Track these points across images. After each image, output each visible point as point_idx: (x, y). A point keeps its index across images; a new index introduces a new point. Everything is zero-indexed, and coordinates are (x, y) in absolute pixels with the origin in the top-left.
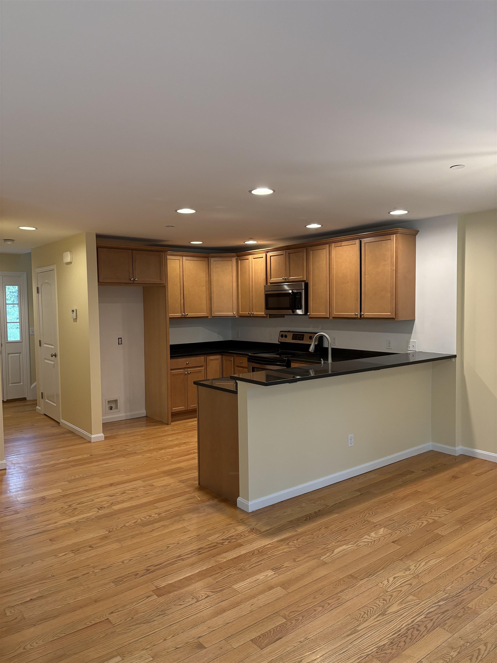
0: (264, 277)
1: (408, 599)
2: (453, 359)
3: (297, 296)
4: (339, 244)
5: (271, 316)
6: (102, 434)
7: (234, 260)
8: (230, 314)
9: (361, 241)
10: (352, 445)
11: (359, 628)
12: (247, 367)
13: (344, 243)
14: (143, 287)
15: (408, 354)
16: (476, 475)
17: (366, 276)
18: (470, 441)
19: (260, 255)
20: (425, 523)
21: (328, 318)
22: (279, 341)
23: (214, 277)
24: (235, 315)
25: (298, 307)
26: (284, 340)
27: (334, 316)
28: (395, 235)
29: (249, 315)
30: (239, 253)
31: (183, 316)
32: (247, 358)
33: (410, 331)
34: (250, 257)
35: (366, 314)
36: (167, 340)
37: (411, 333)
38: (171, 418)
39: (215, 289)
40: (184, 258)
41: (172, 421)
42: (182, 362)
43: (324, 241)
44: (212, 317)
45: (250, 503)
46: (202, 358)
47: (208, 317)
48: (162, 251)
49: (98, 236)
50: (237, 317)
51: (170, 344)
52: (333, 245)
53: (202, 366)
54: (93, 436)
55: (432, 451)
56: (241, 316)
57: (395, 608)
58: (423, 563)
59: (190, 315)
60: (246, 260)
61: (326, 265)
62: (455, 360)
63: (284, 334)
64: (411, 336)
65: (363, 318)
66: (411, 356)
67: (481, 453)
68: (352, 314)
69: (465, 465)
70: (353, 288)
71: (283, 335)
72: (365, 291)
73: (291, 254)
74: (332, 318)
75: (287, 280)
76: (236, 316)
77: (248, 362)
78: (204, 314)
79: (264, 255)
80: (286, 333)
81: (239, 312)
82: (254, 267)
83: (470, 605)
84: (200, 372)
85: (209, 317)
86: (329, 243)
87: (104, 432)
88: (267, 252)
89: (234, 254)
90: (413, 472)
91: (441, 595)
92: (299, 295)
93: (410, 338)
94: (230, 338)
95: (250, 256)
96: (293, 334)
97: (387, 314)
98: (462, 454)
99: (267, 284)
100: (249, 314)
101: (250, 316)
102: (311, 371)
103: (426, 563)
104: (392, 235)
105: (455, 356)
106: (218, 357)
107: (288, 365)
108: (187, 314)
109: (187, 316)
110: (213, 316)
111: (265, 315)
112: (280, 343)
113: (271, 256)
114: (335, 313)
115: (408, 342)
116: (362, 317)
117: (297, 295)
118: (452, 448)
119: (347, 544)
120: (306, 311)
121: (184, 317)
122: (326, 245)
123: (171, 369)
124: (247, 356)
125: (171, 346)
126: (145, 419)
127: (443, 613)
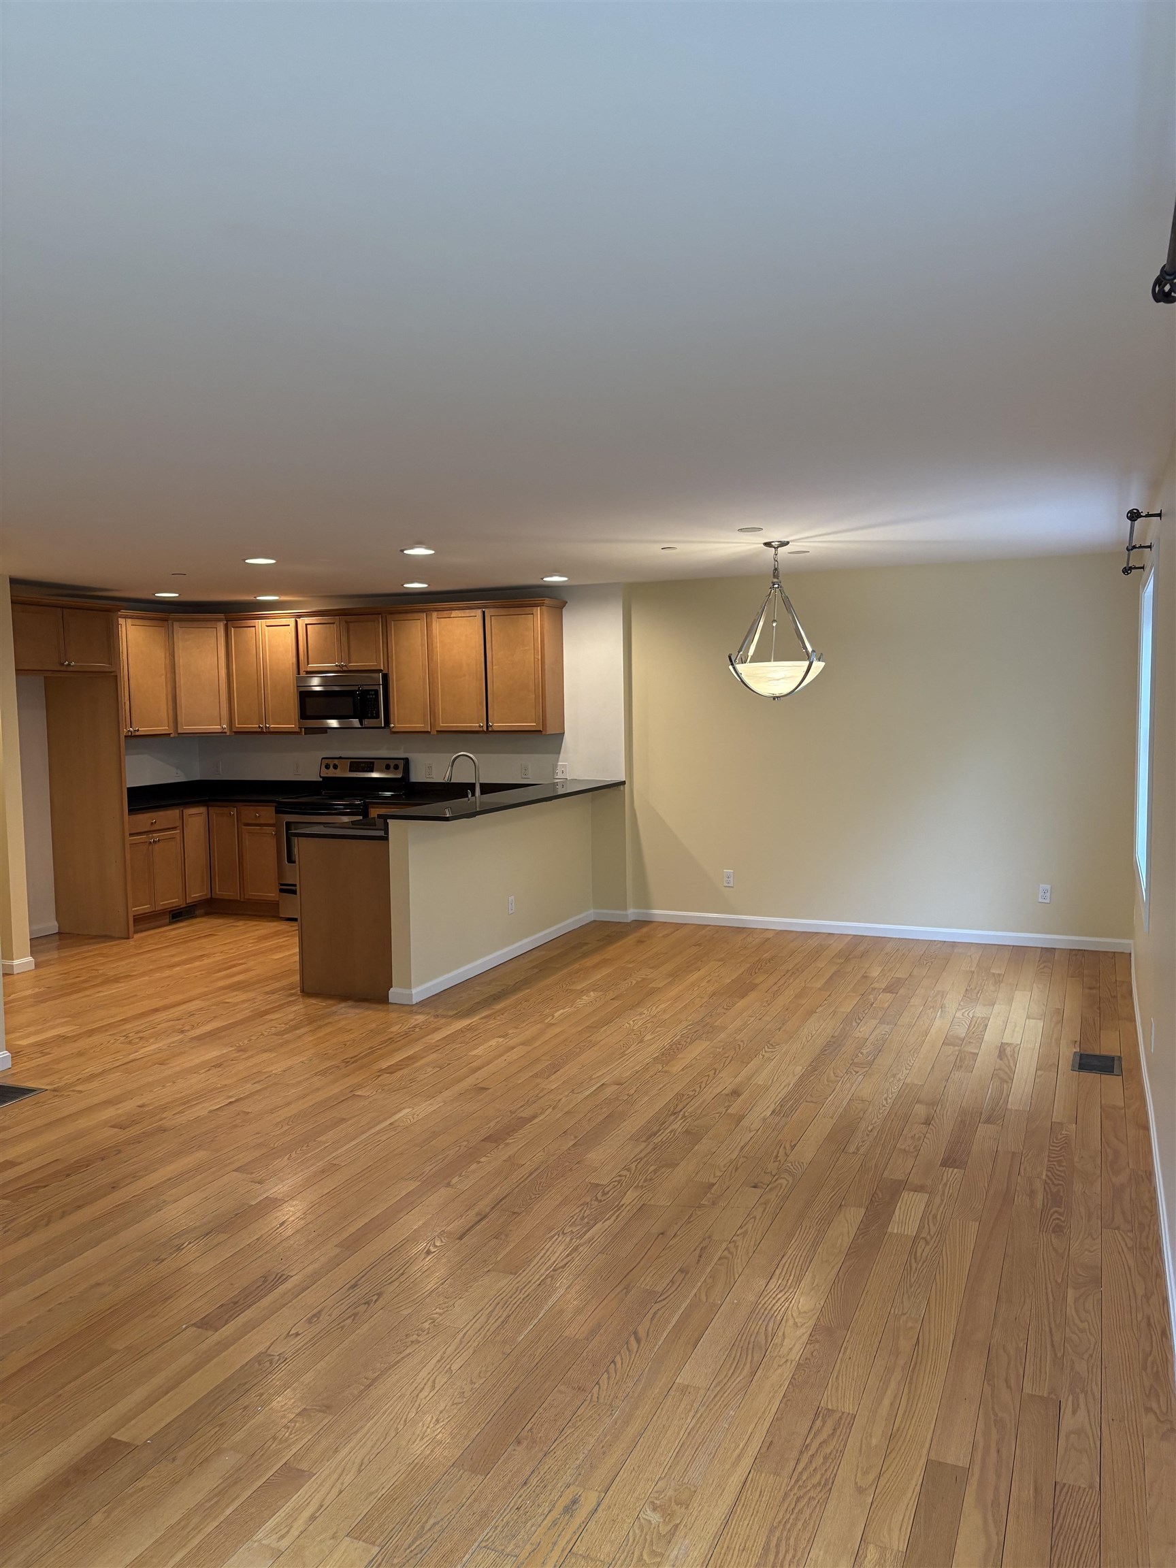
0: (294, 660)
1: (656, 1030)
2: (622, 787)
3: (368, 697)
4: (445, 614)
5: (310, 731)
6: (31, 959)
7: (221, 627)
8: (216, 728)
9: (484, 612)
10: (513, 911)
11: (626, 1053)
12: (274, 824)
13: (454, 613)
14: (44, 677)
15: (555, 784)
16: (663, 936)
17: (494, 667)
18: (644, 901)
19: (284, 621)
20: (634, 982)
21: (428, 732)
22: (322, 775)
23: (181, 659)
24: (224, 731)
25: (372, 713)
26: (332, 773)
27: (439, 730)
28: (539, 608)
29: (260, 730)
30: (234, 615)
31: (130, 734)
32: (273, 809)
33: (557, 750)
34: (259, 623)
35: (497, 725)
36: (121, 780)
37: (559, 753)
38: (134, 926)
39: (182, 680)
40: (129, 621)
41: (136, 932)
42: (145, 819)
43: (421, 606)
44: (177, 735)
45: (414, 991)
46: (174, 813)
47: (170, 734)
48: (108, 611)
49: (14, 582)
50: (228, 734)
51: (128, 786)
52: (435, 614)
53: (175, 828)
54: (16, 962)
55: (595, 921)
56: (236, 733)
57: (648, 1037)
58: (654, 1008)
59: (143, 730)
60: (249, 628)
61: (422, 645)
62: (624, 788)
63: (331, 763)
64: (559, 757)
65: (490, 731)
66: (559, 787)
67: (660, 914)
68: (475, 726)
69: (645, 930)
70: (473, 686)
71: (327, 763)
72: (493, 691)
73: (350, 624)
74: (436, 733)
75: (345, 668)
76: (226, 733)
77: (276, 813)
78: (163, 729)
79: (292, 621)
80: (336, 762)
81: (233, 726)
82: (269, 641)
83: (716, 1024)
84: (172, 838)
85: (172, 736)
86: (427, 611)
87: (32, 954)
88: (299, 616)
89: (222, 616)
90: (589, 943)
91: (685, 1024)
92: (372, 695)
93: (558, 761)
94: (197, 776)
95: (260, 621)
96: (351, 762)
97: (531, 725)
98: (634, 919)
99: (299, 674)
100: (259, 727)
101: (262, 733)
102: (447, 811)
103: (657, 1008)
104: (536, 608)
105: (623, 783)
106: (202, 809)
107: (365, 814)
108: (138, 730)
109: (137, 733)
110: (179, 732)
111: (298, 730)
112: (321, 779)
113: (306, 625)
114: (442, 725)
115: (555, 766)
116: (490, 729)
117: (370, 695)
118: (624, 913)
119: (564, 1008)
120: (387, 722)
121: (131, 736)
122: (421, 614)
123: (130, 834)
124: (275, 804)
125: (130, 790)
126: (57, 937)
127: (695, 1032)
